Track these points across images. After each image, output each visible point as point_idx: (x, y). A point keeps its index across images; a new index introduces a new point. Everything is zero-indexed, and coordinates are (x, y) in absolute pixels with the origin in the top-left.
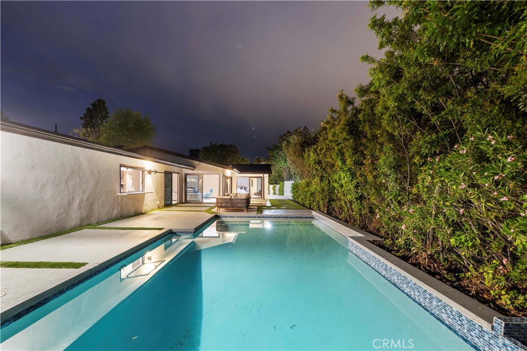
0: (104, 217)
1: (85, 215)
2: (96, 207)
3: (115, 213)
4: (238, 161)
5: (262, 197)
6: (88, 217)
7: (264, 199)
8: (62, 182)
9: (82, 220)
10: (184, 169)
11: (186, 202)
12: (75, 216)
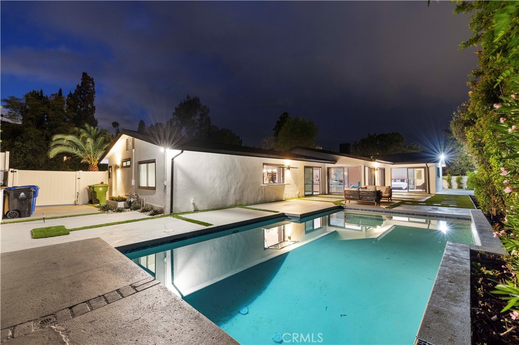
0: (251, 201)
1: (238, 198)
2: (246, 193)
3: (259, 199)
4: (404, 149)
5: (426, 191)
6: (240, 200)
7: (429, 193)
8: (224, 177)
9: (236, 201)
10: (326, 164)
11: (329, 193)
12: (231, 199)
